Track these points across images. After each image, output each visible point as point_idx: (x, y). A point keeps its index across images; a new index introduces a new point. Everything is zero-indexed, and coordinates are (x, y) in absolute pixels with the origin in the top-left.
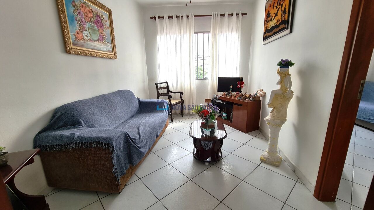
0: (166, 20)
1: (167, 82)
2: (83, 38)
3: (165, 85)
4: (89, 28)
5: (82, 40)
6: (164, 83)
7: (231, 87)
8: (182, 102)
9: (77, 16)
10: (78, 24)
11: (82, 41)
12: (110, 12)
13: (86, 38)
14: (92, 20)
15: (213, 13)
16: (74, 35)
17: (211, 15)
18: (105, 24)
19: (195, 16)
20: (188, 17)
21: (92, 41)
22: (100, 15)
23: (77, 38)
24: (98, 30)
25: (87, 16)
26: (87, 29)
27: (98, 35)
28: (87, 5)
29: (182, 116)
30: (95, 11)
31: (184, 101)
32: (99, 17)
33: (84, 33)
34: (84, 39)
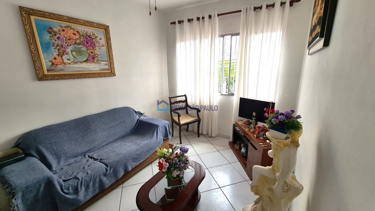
0: (186, 24)
1: (185, 96)
2: (63, 63)
3: (183, 99)
4: (72, 51)
5: (61, 64)
6: (182, 96)
7: (254, 114)
8: (199, 121)
9: (55, 42)
10: (56, 50)
11: (61, 66)
12: (106, 29)
13: (68, 61)
14: (78, 41)
15: (243, 7)
16: (50, 61)
17: (240, 11)
18: (98, 43)
19: (218, 15)
20: (210, 17)
21: (76, 63)
22: (90, 34)
23: (54, 64)
24: (86, 50)
25: (70, 39)
26: (70, 53)
27: (86, 55)
28: (71, 28)
29: (199, 137)
30: (82, 32)
31: (200, 120)
32: (89, 37)
33: (65, 57)
34: (65, 63)
